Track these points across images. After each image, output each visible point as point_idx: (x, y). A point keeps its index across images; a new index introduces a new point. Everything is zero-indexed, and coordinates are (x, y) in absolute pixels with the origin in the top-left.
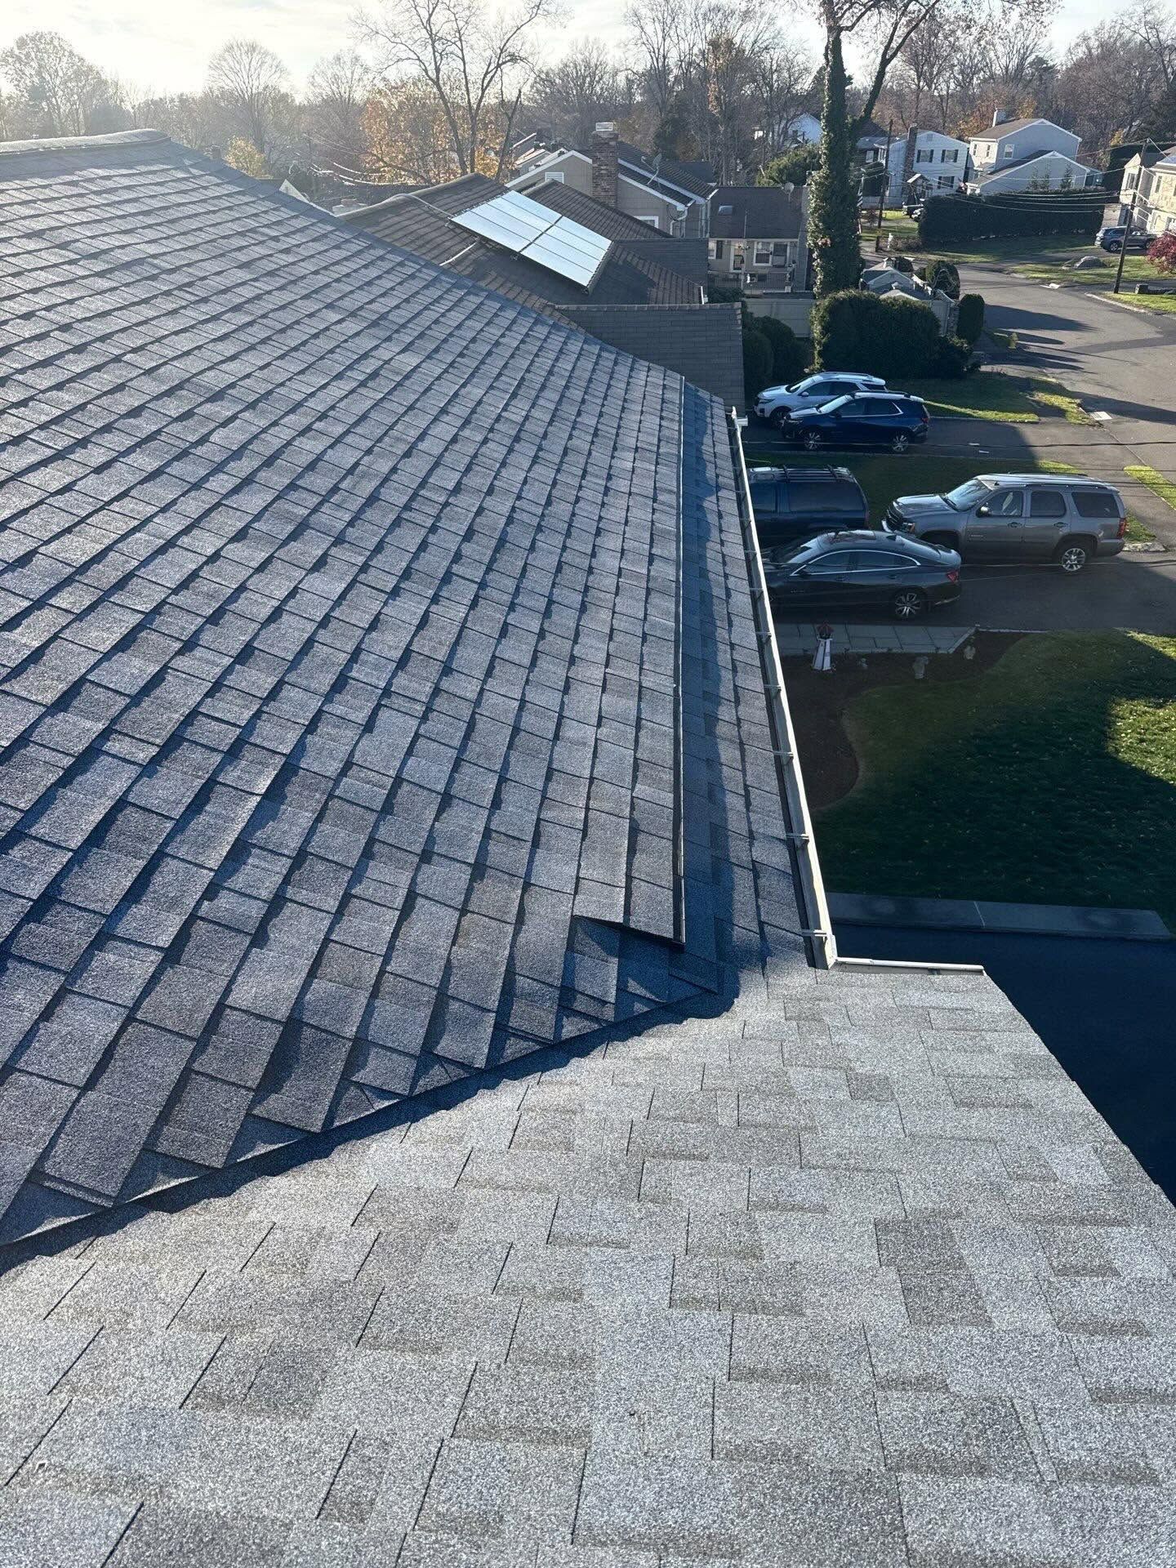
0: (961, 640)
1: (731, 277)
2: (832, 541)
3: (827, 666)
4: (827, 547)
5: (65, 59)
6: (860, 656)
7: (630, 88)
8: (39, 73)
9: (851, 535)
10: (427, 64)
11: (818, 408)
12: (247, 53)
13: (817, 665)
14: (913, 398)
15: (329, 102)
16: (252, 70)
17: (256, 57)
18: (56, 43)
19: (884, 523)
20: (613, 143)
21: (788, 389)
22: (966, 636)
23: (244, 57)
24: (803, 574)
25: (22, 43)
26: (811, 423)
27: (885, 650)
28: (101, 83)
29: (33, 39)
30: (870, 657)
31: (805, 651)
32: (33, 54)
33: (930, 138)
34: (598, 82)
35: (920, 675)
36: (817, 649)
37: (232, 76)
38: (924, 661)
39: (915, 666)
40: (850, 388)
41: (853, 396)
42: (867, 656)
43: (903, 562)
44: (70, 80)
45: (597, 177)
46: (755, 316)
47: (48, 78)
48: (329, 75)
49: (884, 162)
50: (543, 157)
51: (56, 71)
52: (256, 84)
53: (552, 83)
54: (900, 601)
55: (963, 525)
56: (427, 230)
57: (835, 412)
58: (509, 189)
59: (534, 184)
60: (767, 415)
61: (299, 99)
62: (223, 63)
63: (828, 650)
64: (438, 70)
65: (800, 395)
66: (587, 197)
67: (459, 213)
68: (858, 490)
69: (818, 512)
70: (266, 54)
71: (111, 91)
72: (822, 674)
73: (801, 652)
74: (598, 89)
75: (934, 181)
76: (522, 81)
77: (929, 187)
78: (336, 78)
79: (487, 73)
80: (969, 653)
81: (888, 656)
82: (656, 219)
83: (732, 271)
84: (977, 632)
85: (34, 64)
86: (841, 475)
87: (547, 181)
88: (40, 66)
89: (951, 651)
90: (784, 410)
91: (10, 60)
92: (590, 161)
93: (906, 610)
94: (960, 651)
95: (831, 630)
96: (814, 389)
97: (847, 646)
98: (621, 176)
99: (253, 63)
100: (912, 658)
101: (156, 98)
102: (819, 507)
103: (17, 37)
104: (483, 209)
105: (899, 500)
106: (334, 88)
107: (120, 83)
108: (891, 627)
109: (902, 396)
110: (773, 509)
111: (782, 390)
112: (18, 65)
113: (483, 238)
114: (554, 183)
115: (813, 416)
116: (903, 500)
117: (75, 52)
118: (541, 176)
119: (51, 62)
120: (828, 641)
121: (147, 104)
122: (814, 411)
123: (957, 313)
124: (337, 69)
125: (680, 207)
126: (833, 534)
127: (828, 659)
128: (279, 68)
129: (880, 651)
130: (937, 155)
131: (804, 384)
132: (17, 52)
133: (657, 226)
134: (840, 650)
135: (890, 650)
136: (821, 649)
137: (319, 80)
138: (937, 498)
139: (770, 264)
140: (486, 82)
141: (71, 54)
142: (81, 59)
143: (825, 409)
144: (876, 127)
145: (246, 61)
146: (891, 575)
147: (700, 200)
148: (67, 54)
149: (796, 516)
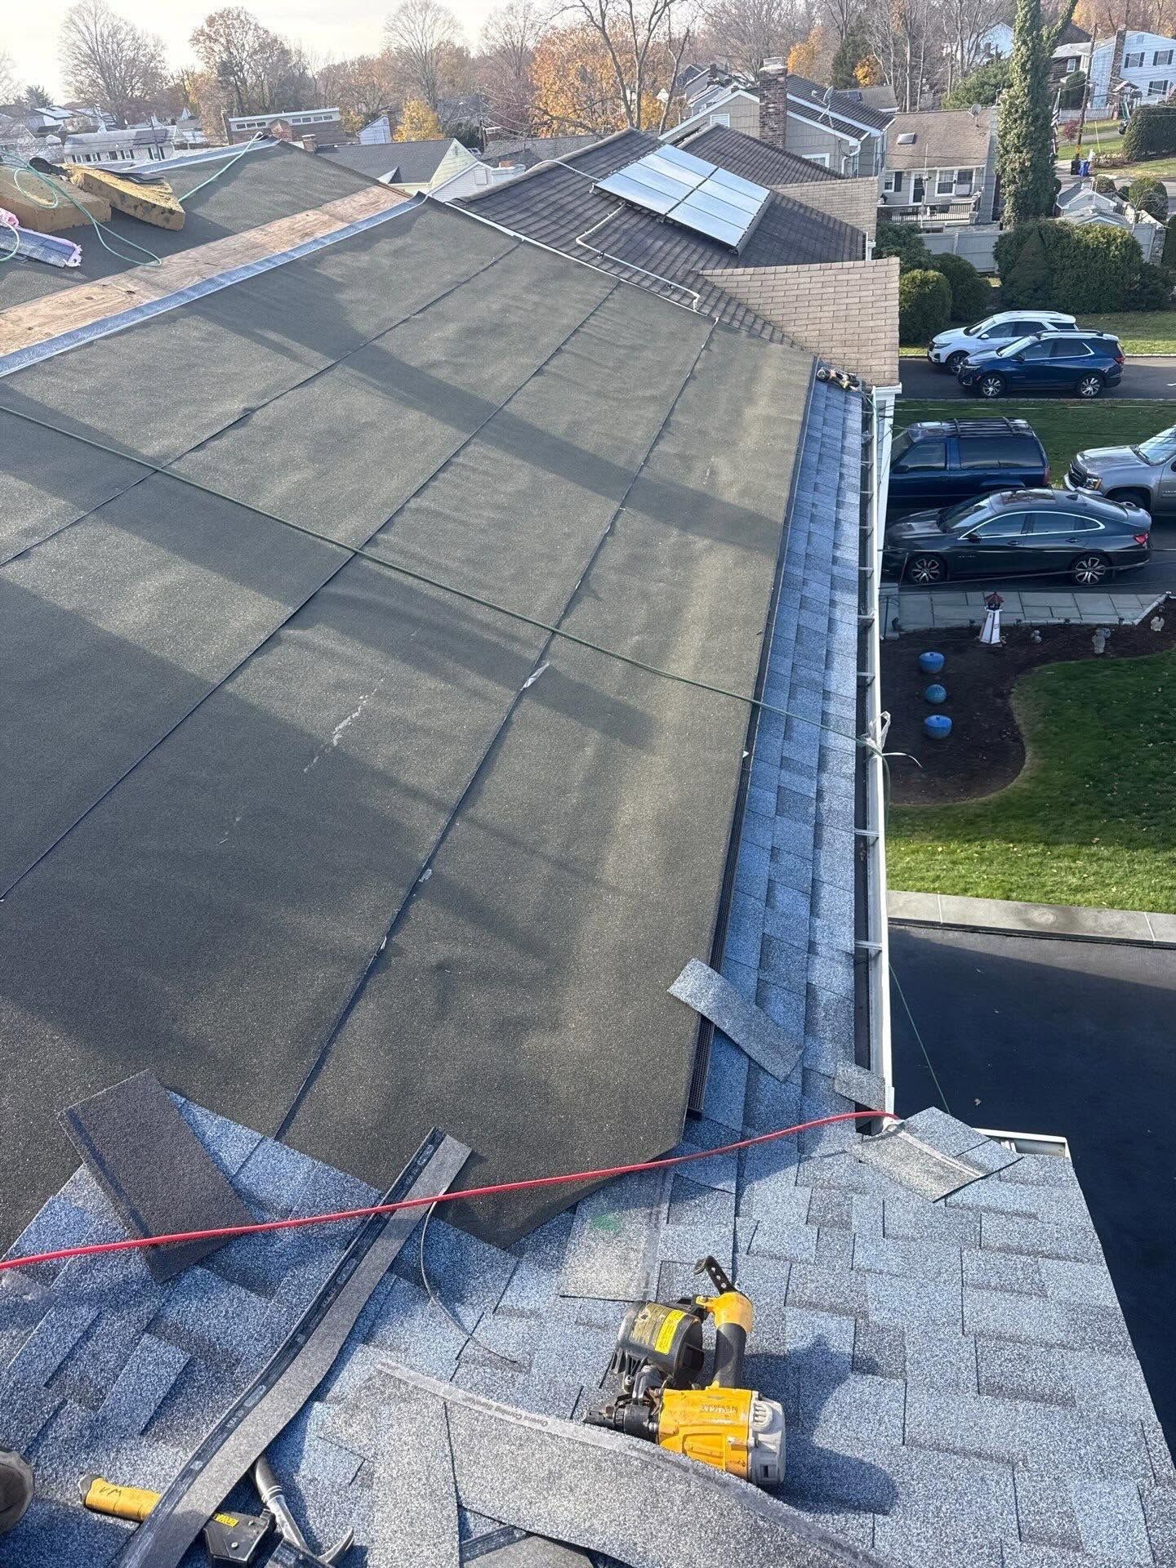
0: (1148, 610)
1: (910, 210)
2: (1004, 501)
3: (996, 639)
4: (998, 508)
5: (251, 33)
6: (1034, 627)
7: (809, 13)
8: (227, 49)
9: (1030, 494)
10: (592, 10)
11: (998, 351)
12: (420, 10)
13: (985, 637)
14: (1106, 336)
15: (503, 53)
16: (426, 26)
17: (430, 14)
18: (242, 18)
19: (1066, 478)
20: (781, 79)
21: (967, 332)
22: (1155, 604)
23: (418, 15)
24: (972, 538)
25: (211, 21)
26: (991, 370)
27: (1062, 621)
28: (285, 53)
29: (221, 16)
30: (1046, 630)
31: (972, 622)
32: (222, 31)
33: (1140, 40)
34: (776, 9)
35: (1100, 649)
36: (985, 620)
37: (407, 37)
38: (1107, 633)
39: (1094, 639)
40: (1036, 327)
41: (1039, 336)
42: (1039, 627)
43: (1083, 524)
44: (255, 52)
45: (764, 116)
46: (933, 253)
47: (235, 53)
48: (503, 26)
49: (1086, 71)
50: (716, 93)
51: (243, 45)
52: (430, 42)
53: (728, 13)
54: (1082, 566)
55: (1152, 480)
56: (570, 199)
57: (1018, 356)
58: (663, 143)
59: (697, 130)
60: (943, 360)
61: (474, 54)
62: (398, 23)
63: (997, 621)
64: (603, 15)
65: (979, 338)
66: (752, 139)
67: (605, 176)
68: (1036, 443)
69: (992, 468)
70: (439, 10)
71: (295, 59)
72: (990, 648)
73: (967, 624)
74: (776, 16)
75: (1144, 88)
76: (690, 19)
77: (1137, 95)
78: (508, 27)
79: (654, 13)
80: (1157, 624)
81: (1066, 627)
82: (827, 156)
83: (911, 203)
84: (1168, 600)
85: (223, 40)
86: (1017, 428)
87: (712, 125)
88: (228, 42)
89: (1136, 622)
90: (962, 354)
91: (201, 38)
92: (757, 100)
93: (1088, 575)
94: (1146, 621)
95: (1001, 600)
96: (995, 331)
97: (1020, 616)
98: (789, 113)
99: (428, 20)
100: (1091, 630)
101: (337, 62)
102: (995, 462)
103: (206, 17)
104: (632, 170)
105: (1086, 452)
106: (507, 38)
107: (303, 51)
108: (1069, 595)
109: (1094, 335)
110: (943, 465)
111: (959, 332)
112: (208, 42)
113: (628, 201)
114: (718, 128)
115: (994, 361)
116: (1091, 453)
117: (260, 25)
118: (706, 118)
119: (237, 37)
120: (997, 612)
121: (329, 69)
122: (993, 354)
123: (1163, 236)
124: (510, 19)
125: (853, 142)
126: (1010, 493)
127: (996, 632)
128: (452, 24)
129: (1057, 621)
130: (1149, 58)
131: (986, 325)
132: (207, 30)
133: (827, 165)
134: (1012, 622)
135: (1067, 620)
136: (989, 621)
137: (492, 32)
138: (1127, 451)
139: (953, 194)
140: (654, 21)
141: (257, 28)
142: (266, 32)
143: (1007, 353)
144: (1080, 31)
145: (421, 18)
146: (1071, 538)
147: (875, 132)
148: (252, 27)
149: (967, 474)
